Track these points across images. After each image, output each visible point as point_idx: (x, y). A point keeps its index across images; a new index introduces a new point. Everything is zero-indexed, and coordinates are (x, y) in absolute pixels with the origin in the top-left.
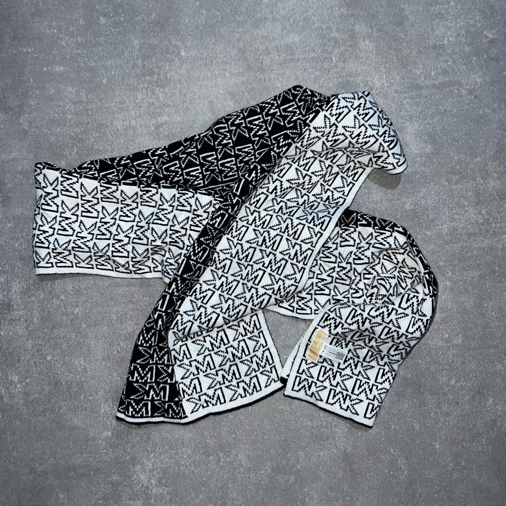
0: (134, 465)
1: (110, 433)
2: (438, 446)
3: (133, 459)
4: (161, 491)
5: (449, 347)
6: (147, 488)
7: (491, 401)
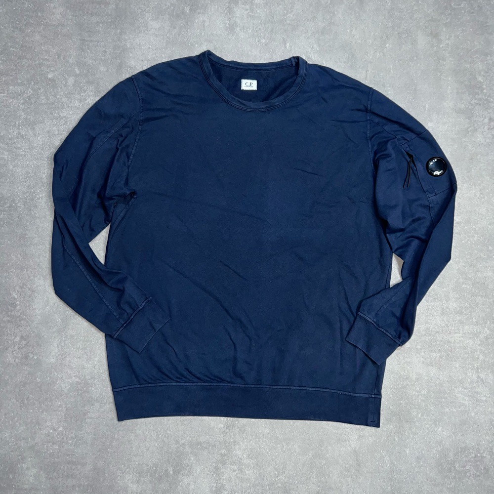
0: (235, 445)
1: (223, 426)
2: (408, 452)
3: (235, 442)
4: (249, 462)
5: (418, 396)
6: (241, 459)
7: (440, 429)
